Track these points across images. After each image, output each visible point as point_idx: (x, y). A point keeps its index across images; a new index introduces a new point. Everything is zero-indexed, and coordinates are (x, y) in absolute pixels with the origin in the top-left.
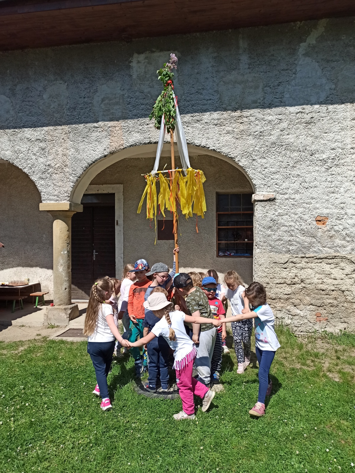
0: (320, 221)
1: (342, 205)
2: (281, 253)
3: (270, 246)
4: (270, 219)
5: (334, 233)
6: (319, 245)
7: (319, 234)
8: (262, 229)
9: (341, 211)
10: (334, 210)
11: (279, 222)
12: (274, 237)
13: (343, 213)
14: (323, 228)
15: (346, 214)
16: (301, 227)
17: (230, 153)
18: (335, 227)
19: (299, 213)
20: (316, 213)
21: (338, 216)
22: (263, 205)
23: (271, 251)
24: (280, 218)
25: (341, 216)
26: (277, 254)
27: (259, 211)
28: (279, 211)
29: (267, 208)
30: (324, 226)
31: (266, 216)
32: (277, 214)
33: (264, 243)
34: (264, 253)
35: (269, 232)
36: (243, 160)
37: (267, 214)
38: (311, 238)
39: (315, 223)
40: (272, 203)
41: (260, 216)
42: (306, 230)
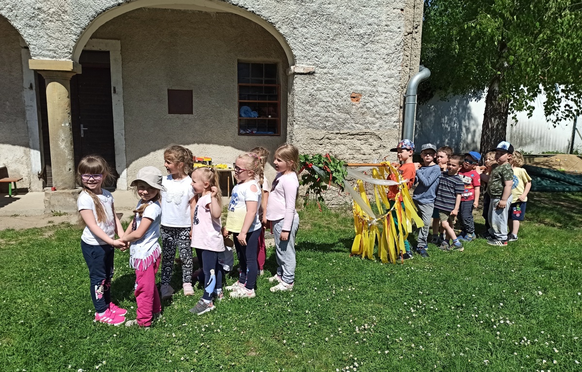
0: (354, 97)
1: (374, 83)
2: (318, 129)
3: (308, 121)
4: (309, 94)
5: (366, 110)
6: (352, 121)
7: (353, 111)
8: (301, 104)
9: (373, 88)
10: (367, 88)
11: (317, 97)
12: (312, 113)
13: (375, 90)
14: (357, 105)
15: (377, 91)
16: (338, 104)
17: (270, 18)
18: (367, 104)
19: (336, 89)
20: (351, 89)
21: (370, 93)
22: (302, 79)
23: (308, 127)
24: (319, 93)
25: (373, 93)
26: (314, 130)
27: (298, 84)
28: (318, 86)
29: (307, 81)
30: (358, 102)
31: (305, 90)
32: (315, 89)
33: (303, 118)
34: (302, 128)
35: (307, 107)
36: (284, 27)
37: (306, 88)
38: (345, 114)
39: (350, 99)
40: (312, 77)
41: (300, 90)
42: (341, 106)
